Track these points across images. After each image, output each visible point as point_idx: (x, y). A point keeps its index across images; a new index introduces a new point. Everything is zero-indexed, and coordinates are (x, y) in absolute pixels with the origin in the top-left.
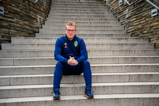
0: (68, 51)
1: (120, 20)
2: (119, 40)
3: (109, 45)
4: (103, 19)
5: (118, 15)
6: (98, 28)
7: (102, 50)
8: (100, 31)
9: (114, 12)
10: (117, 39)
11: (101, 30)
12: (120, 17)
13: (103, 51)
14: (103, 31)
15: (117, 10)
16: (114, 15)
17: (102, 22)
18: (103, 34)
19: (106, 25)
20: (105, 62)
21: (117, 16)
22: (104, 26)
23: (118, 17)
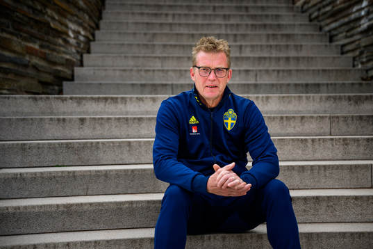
0: (202, 145)
1: (335, 38)
2: (357, 103)
3: (327, 121)
4: (279, 37)
5: (328, 21)
6: (267, 64)
7: (306, 140)
8: (276, 73)
9: (310, 11)
10: (349, 99)
11: (278, 71)
12: (335, 29)
13: (309, 144)
14: (285, 74)
15: (324, 7)
16: (311, 20)
17: (276, 46)
18: (289, 85)
19: (292, 54)
20: (323, 181)
21: (323, 23)
22: (288, 59)
23: (327, 29)
